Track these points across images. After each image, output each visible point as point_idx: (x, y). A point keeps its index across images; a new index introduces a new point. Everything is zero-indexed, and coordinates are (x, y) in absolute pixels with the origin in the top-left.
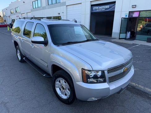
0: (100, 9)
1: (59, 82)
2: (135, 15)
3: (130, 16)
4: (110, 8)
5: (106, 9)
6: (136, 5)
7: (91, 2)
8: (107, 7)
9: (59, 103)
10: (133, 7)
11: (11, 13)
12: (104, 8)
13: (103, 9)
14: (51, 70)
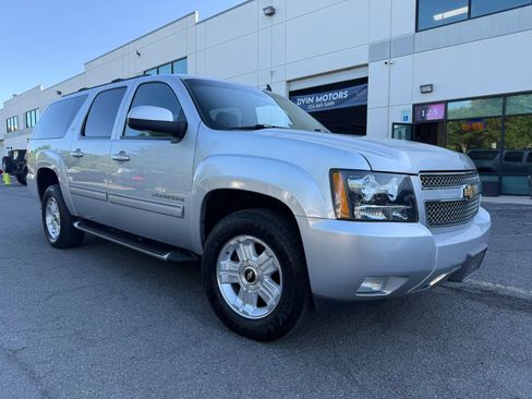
0: (319, 103)
1: (235, 258)
2: (434, 114)
3: (418, 119)
4: (350, 97)
5: (339, 101)
6: (431, 86)
7: (289, 82)
8: (342, 94)
9: (233, 343)
10: (424, 89)
11: (9, 130)
12: (332, 100)
13: (328, 101)
14: (201, 222)
